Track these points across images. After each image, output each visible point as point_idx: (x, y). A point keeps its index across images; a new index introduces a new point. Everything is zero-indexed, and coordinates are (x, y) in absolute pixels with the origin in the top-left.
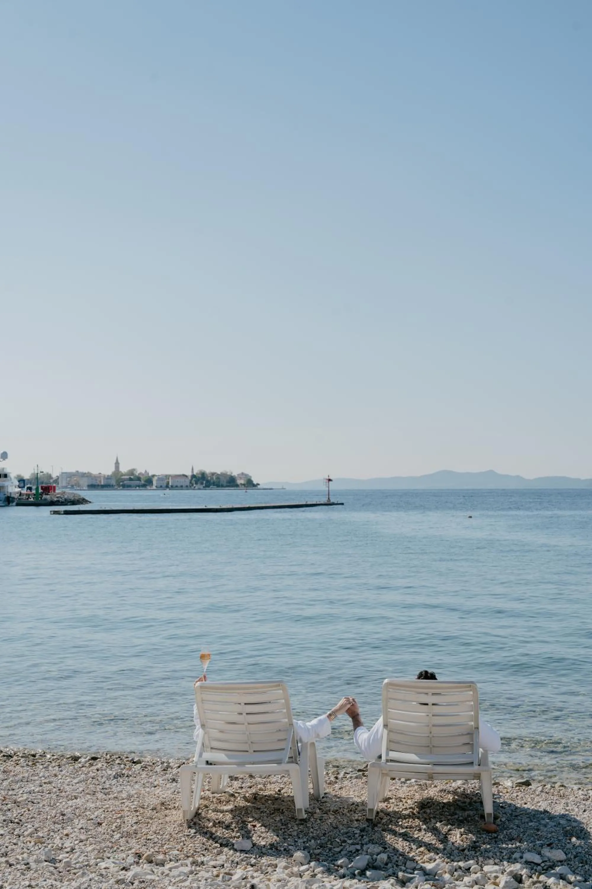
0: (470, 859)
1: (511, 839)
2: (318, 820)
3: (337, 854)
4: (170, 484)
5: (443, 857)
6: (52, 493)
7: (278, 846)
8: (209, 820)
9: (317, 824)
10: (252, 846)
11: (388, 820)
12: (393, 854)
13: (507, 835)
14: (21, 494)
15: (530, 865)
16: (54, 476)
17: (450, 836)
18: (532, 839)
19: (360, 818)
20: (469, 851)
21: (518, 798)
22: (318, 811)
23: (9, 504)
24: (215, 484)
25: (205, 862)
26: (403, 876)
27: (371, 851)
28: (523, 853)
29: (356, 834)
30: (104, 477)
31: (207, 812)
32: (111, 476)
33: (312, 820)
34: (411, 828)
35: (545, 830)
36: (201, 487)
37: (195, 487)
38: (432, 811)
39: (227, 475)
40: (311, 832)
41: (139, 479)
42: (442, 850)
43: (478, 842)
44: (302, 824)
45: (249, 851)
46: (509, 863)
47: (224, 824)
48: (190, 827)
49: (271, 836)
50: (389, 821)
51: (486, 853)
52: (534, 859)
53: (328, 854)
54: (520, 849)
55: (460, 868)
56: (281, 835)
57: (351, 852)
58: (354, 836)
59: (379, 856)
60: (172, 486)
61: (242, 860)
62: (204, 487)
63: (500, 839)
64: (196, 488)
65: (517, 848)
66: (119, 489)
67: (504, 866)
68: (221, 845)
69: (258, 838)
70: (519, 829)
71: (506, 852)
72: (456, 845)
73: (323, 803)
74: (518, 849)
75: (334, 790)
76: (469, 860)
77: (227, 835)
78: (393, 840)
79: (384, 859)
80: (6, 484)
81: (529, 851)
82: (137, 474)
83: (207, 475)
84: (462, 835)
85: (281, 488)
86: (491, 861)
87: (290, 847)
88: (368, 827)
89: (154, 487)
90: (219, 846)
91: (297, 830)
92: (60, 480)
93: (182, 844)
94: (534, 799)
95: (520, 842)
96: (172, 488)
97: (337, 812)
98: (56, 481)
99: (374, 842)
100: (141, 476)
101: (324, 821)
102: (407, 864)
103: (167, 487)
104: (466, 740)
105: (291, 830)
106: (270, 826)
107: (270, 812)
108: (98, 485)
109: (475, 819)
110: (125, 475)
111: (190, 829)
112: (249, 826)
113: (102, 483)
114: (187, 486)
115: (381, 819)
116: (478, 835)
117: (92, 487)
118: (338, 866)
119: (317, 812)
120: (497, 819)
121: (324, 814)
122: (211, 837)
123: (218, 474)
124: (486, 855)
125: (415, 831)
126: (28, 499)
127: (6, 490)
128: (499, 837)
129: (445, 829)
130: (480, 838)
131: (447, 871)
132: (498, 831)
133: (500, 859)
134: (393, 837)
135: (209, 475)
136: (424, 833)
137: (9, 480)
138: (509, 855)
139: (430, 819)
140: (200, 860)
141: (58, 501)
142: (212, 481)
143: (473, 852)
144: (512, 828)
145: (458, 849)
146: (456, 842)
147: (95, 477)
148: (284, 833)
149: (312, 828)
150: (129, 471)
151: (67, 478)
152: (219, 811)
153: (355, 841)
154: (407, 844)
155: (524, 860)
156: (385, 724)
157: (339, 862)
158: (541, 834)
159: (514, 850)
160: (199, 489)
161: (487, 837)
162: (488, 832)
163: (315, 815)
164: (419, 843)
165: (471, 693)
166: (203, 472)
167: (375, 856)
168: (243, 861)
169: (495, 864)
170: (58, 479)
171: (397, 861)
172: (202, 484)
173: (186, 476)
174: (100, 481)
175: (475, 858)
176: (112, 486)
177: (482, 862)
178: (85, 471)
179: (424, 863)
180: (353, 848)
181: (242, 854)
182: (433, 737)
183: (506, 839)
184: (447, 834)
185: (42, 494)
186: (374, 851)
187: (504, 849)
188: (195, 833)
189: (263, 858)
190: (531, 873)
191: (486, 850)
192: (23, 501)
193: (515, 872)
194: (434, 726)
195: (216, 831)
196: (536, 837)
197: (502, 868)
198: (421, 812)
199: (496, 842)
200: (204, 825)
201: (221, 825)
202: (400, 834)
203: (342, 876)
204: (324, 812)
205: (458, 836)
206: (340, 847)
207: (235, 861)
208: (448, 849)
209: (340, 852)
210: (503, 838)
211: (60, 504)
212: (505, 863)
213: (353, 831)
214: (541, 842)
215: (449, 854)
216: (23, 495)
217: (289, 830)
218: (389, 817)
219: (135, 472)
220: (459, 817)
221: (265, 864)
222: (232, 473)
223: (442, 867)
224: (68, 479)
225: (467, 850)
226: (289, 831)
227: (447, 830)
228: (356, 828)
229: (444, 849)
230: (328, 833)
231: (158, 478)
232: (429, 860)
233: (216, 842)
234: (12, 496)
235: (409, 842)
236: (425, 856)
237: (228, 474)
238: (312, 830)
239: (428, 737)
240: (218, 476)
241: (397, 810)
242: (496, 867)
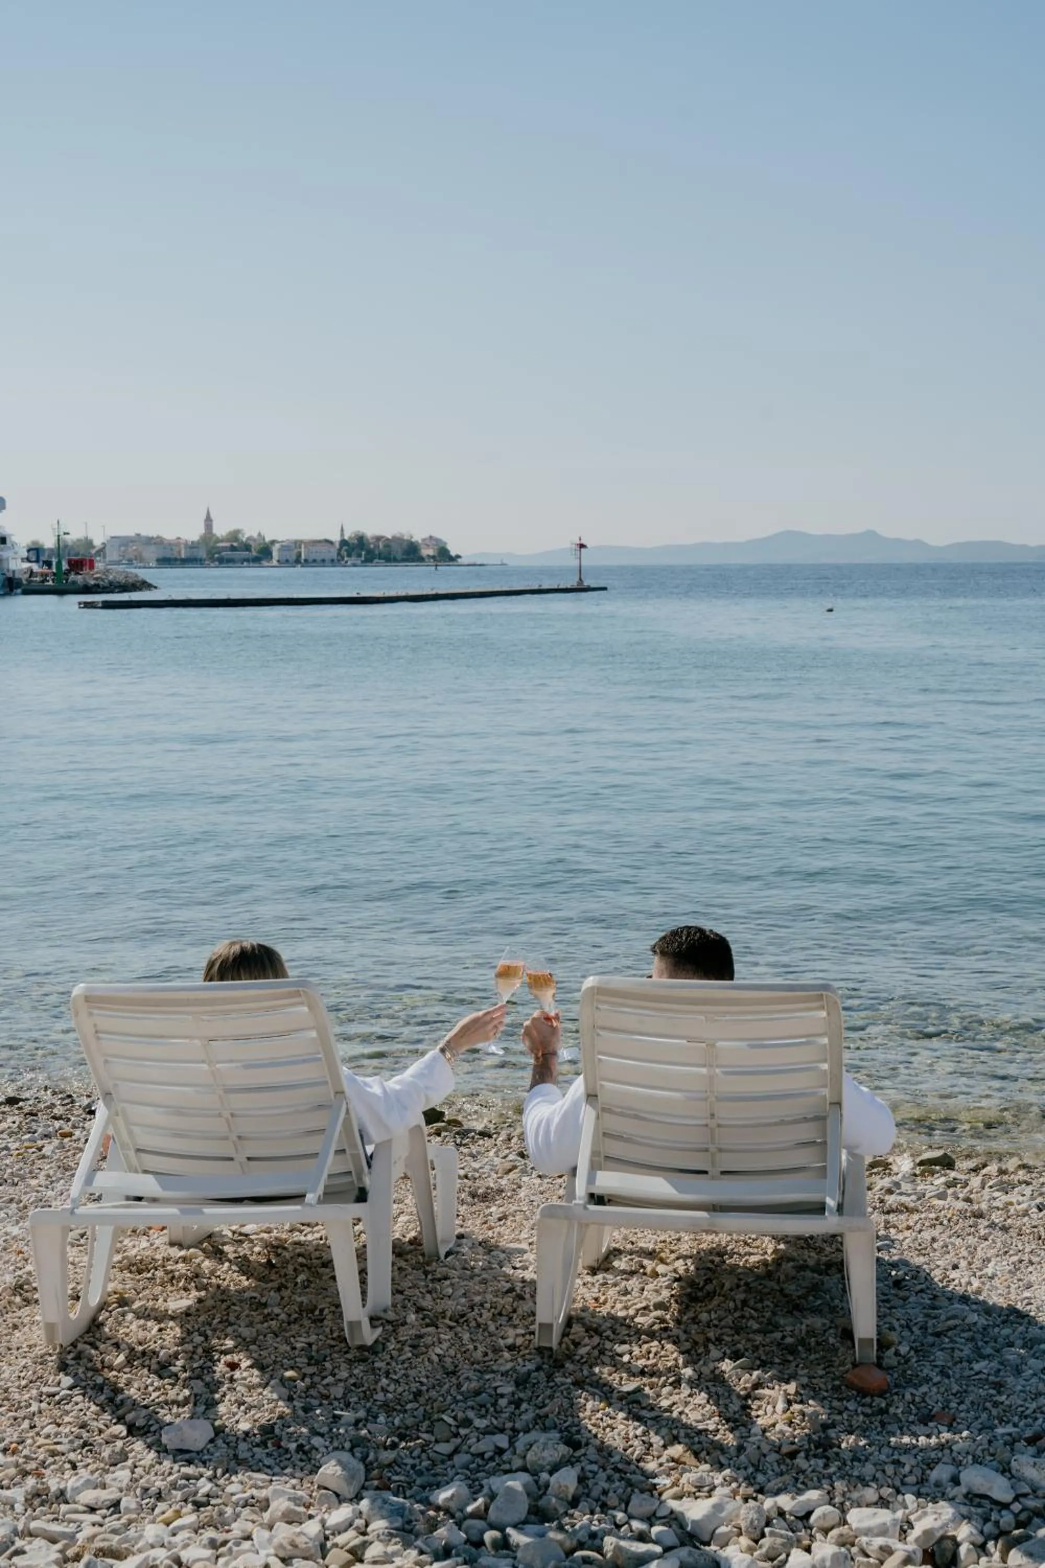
0: (809, 1483)
1: (926, 1418)
2: (407, 1349)
3: (443, 1462)
4: (303, 557)
5: (736, 1480)
6: (86, 570)
7: (284, 1433)
8: (117, 1346)
9: (403, 1362)
10: (213, 1435)
11: (594, 1348)
12: (595, 1467)
13: (913, 1402)
14: (32, 573)
15: (979, 1505)
16: (98, 543)
17: (757, 1403)
18: (984, 1416)
19: (519, 1341)
20: (807, 1458)
21: (935, 1245)
22: (412, 1317)
23: (11, 590)
24: (382, 556)
25: (69, 1489)
26: (618, 1549)
27: (534, 1458)
28: (958, 1464)
29: (502, 1396)
30: (186, 544)
31: (121, 1318)
32: (198, 542)
33: (391, 1346)
34: (652, 1375)
35: (1019, 1388)
36: (359, 562)
37: (346, 562)
38: (713, 1316)
39: (403, 540)
40: (383, 1389)
41: (247, 547)
42: (733, 1452)
43: (833, 1425)
44: (364, 1360)
45: (202, 1451)
46: (920, 1500)
47: (154, 1361)
48: (63, 1367)
49: (270, 1401)
50: (596, 1353)
51: (855, 1463)
52: (990, 1489)
53: (417, 1461)
54: (952, 1451)
55: (781, 1513)
56: (300, 1397)
57: (481, 1455)
58: (494, 1405)
59: (556, 1475)
60: (306, 561)
61: (174, 1486)
62: (362, 562)
63: (895, 1414)
64: (349, 563)
65: (941, 1447)
66: (212, 565)
67: (906, 1507)
68: (132, 1430)
69: (234, 1408)
70: (947, 1381)
71: (914, 1462)
72: (772, 1436)
73: (439, 1280)
74: (947, 1451)
75: (485, 1223)
76: (808, 1488)
77: (154, 1395)
78: (599, 1415)
79: (567, 1487)
80: (5, 554)
81: (977, 1461)
82: (244, 540)
83: (367, 540)
84: (789, 1403)
85: (499, 563)
86: (870, 1494)
87: (317, 1441)
88: (538, 1369)
89: (275, 563)
90: (124, 1433)
91: (346, 1380)
92: (107, 550)
93: (26, 1424)
94: (975, 1249)
95: (950, 1428)
96: (307, 563)
97: (462, 1320)
98: (102, 551)
99: (548, 1423)
100: (251, 543)
101: (424, 1349)
102: (630, 1505)
103: (297, 561)
104: (807, 1132)
105: (330, 1379)
106: (277, 1366)
107: (290, 1315)
108: (176, 560)
109: (826, 1341)
110: (222, 541)
111: (61, 1375)
112: (220, 1368)
113: (183, 556)
114: (333, 561)
115: (577, 1344)
116: (836, 1403)
117: (166, 562)
118: (438, 1509)
119: (408, 1321)
120: (888, 1348)
121: (427, 1326)
122: (111, 1400)
123: (388, 539)
124: (856, 1473)
125: (664, 1386)
126: (43, 582)
127: (5, 566)
128: (892, 1410)
129: (746, 1382)
130: (840, 1413)
131: (743, 1525)
132: (888, 1390)
133: (894, 1487)
134: (602, 1405)
135: (371, 541)
136: (688, 1391)
137: (9, 548)
138: (919, 1474)
139: (706, 1347)
140: (54, 1484)
141: (97, 586)
142: (377, 552)
143: (821, 1462)
144: (928, 1380)
145: (777, 1449)
146: (774, 1425)
147: (171, 545)
148: (308, 1388)
149: (387, 1374)
150: (230, 533)
151: (120, 546)
152: (153, 1314)
153: (495, 1422)
154: (639, 1432)
155: (963, 1489)
156: (591, 1092)
157: (443, 1496)
158: (1007, 1403)
159: (933, 1455)
160: (355, 565)
161: (859, 1410)
162: (863, 1392)
163: (401, 1329)
164: (671, 1429)
165: (824, 1014)
166: (360, 534)
167: (544, 1476)
168: (175, 1489)
169: (883, 1503)
170: (104, 548)
171: (605, 1492)
172: (359, 556)
173: (331, 543)
174: (179, 552)
175: (823, 1481)
176: (201, 560)
177: (844, 1495)
178: (152, 533)
179: (679, 1497)
180: (486, 1445)
181: (176, 1467)
182: (719, 1126)
183: (911, 1418)
184: (748, 1396)
185: (67, 573)
186: (543, 1458)
187: (907, 1450)
188: (71, 1388)
189: (233, 1478)
190: (982, 1532)
191: (858, 1456)
192: (34, 586)
193: (938, 1534)
194: (718, 1099)
195: (129, 1383)
196: (995, 1412)
197: (900, 1514)
198: (685, 1318)
199: (883, 1424)
200: (102, 1362)
201: (147, 1363)
202: (623, 1397)
203: (441, 1552)
204: (427, 1320)
205: (780, 1406)
206: (453, 1440)
207: (153, 1490)
208: (750, 1449)
209: (450, 1456)
210: (903, 1413)
211: (99, 590)
212: (909, 1498)
213: (496, 1388)
214: (1010, 1429)
215: (753, 1465)
216: (36, 575)
217: (324, 1378)
218: (596, 1340)
219: (240, 536)
220: (784, 1337)
221: (234, 1498)
222: (412, 537)
223: (730, 1513)
224: (123, 548)
225: (802, 1454)
226: (325, 1382)
227: (748, 1385)
228: (505, 1374)
229: (740, 1449)
230: (427, 1391)
231: (282, 546)
232: (694, 1490)
233: (120, 1420)
234: (17, 576)
235: (645, 1424)
236: (686, 1475)
237: (406, 538)
238: (384, 1381)
239: (706, 1125)
240: (388, 543)
241: (621, 1314)
242: (884, 1516)
